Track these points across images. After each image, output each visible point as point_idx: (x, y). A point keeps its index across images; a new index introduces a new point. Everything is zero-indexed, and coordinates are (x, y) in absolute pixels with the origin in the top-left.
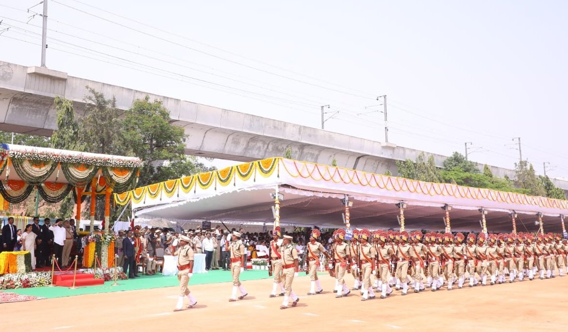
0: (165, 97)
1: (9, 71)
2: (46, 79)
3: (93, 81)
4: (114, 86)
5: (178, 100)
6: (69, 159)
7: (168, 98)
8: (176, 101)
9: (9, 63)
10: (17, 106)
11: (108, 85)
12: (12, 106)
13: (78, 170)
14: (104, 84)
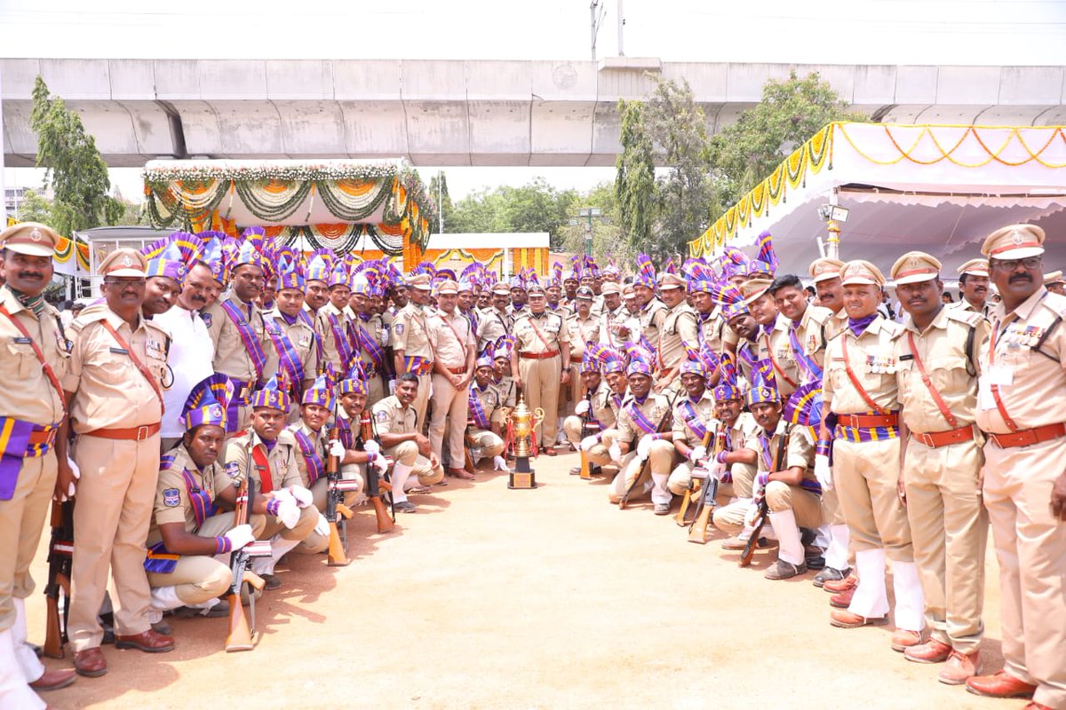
0: (860, 66)
1: (570, 74)
2: (628, 75)
3: (711, 63)
4: (751, 64)
5: (889, 66)
6: (243, 175)
7: (867, 66)
8: (886, 68)
9: (569, 62)
10: (605, 125)
11: (739, 64)
12: (597, 126)
13: (268, 193)
14: (731, 64)
